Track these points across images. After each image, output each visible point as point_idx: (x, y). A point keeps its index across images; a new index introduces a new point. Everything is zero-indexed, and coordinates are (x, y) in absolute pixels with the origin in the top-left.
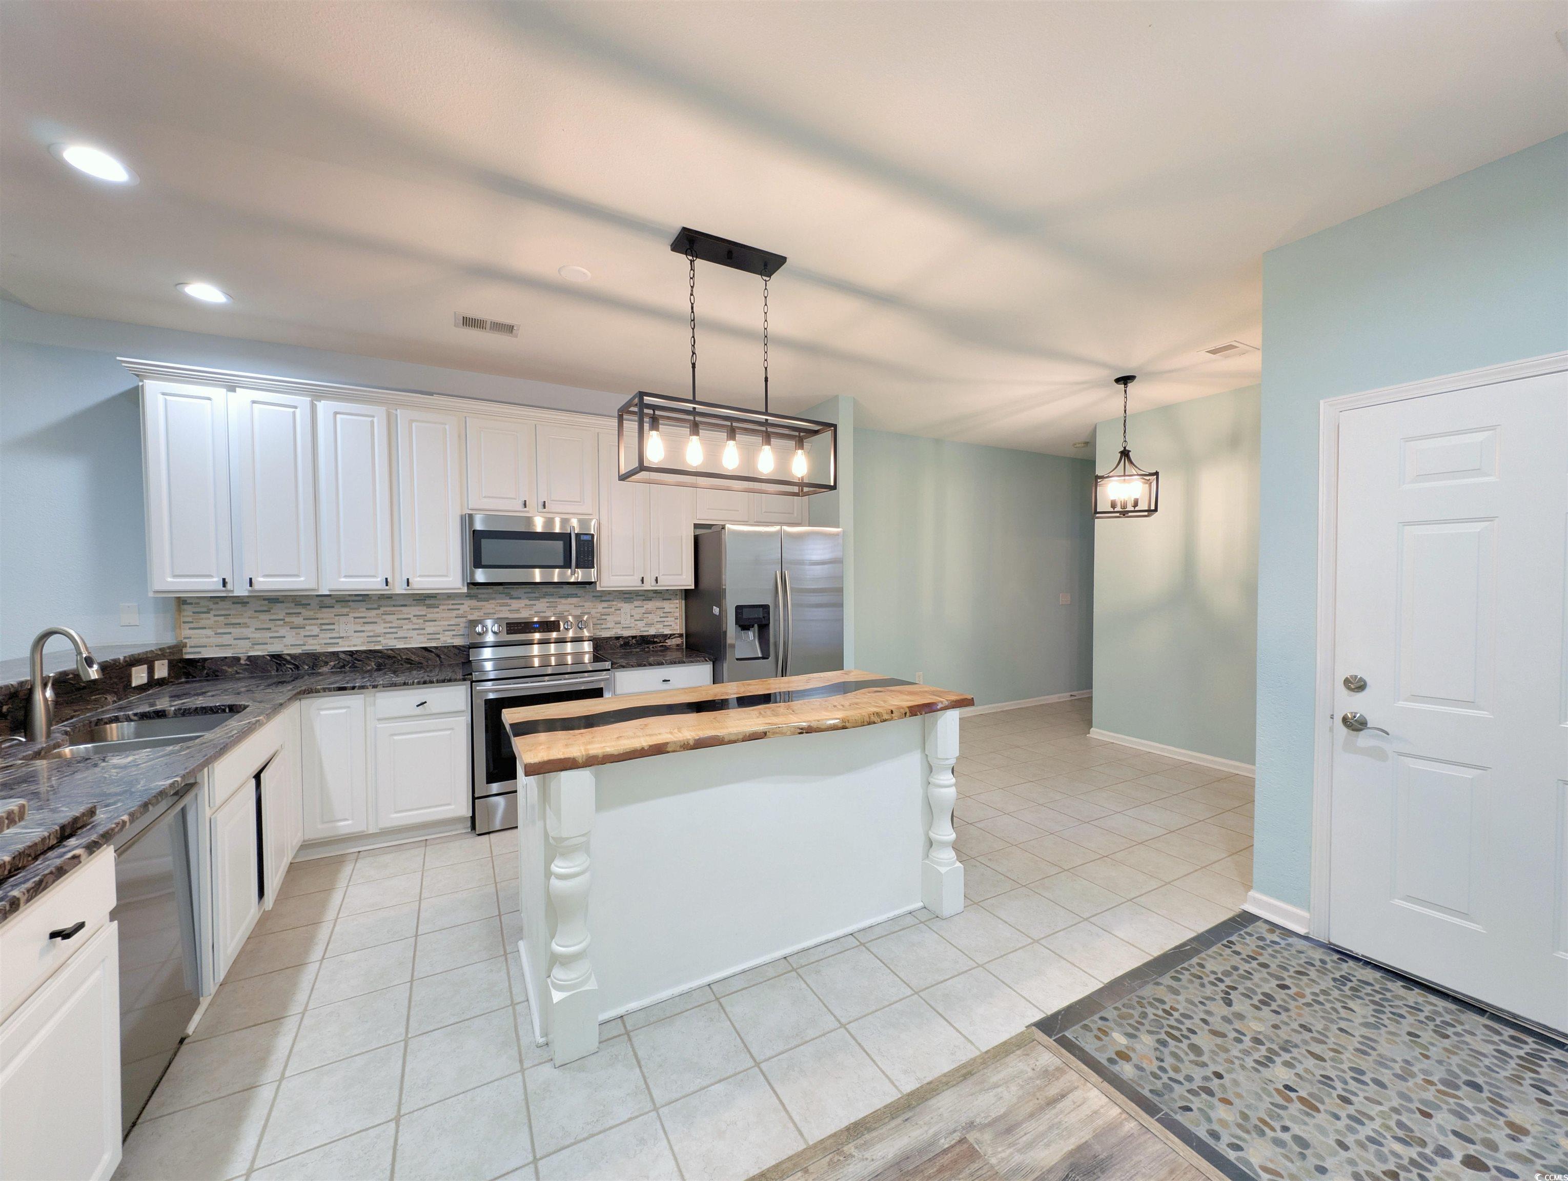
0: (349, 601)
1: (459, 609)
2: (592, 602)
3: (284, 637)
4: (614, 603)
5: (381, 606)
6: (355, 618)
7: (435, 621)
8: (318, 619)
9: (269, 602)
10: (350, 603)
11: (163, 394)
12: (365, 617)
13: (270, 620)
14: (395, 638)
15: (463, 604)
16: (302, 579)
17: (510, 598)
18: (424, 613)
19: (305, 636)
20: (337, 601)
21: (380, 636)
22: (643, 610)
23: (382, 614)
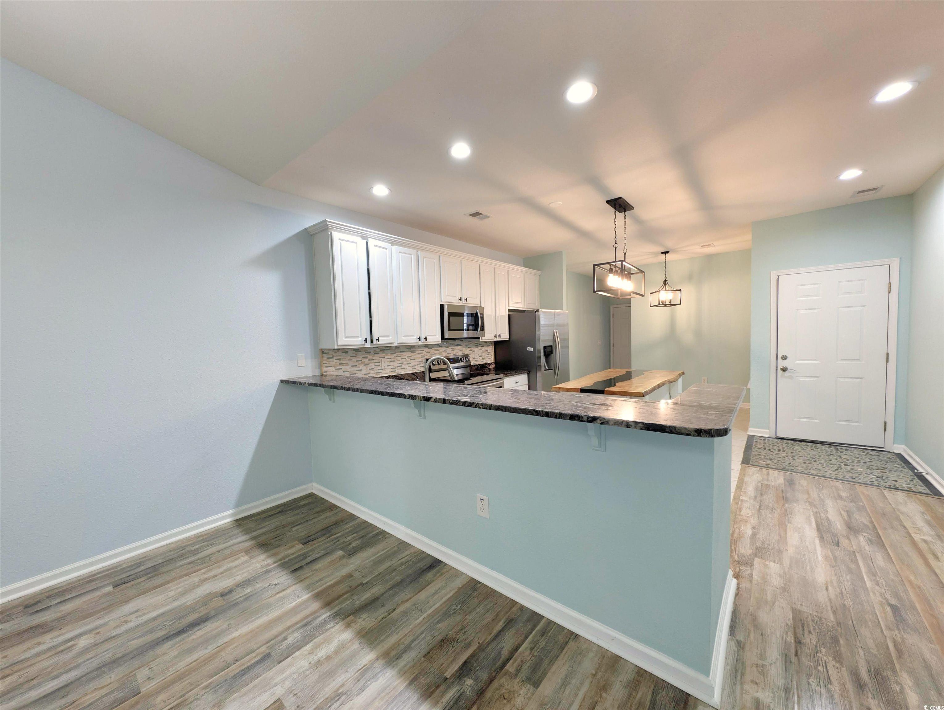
0: (384, 350)
1: (422, 353)
2: (465, 348)
3: (362, 370)
4: (472, 348)
5: (395, 352)
6: (387, 359)
7: (414, 359)
8: (373, 360)
9: (356, 352)
10: (385, 351)
11: (340, 239)
12: (390, 358)
13: (357, 361)
14: (401, 369)
15: (423, 350)
16: (390, 338)
18: (410, 355)
19: (369, 369)
20: (380, 350)
21: (396, 368)
22: (481, 351)
23: (396, 357)
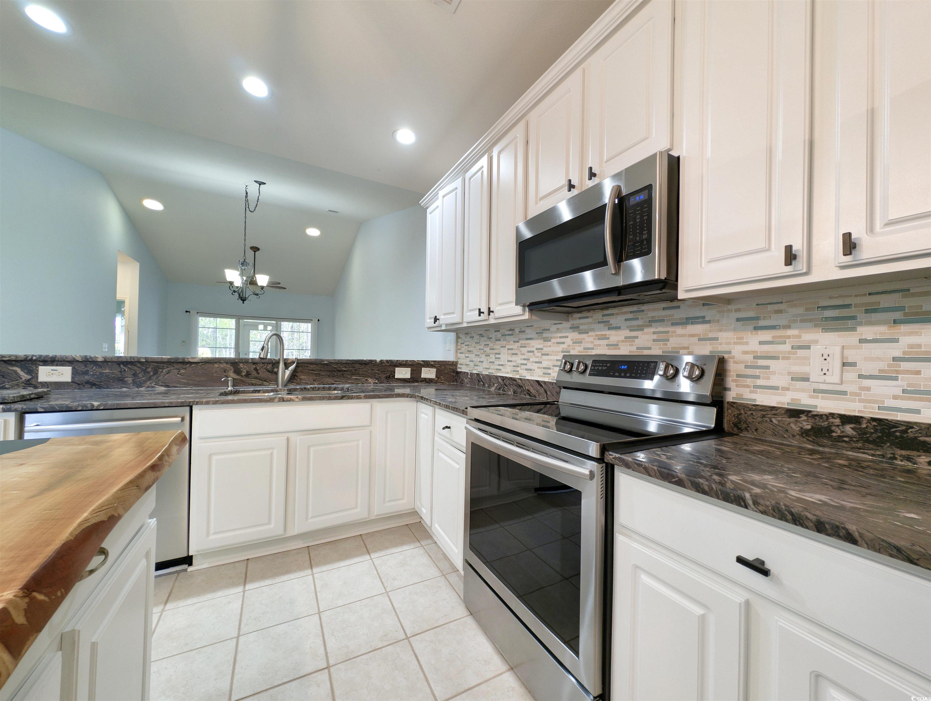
1: (564, 343)
2: (735, 330)
3: (483, 362)
4: (790, 332)
5: (519, 339)
6: (508, 349)
8: (494, 349)
10: (507, 337)
11: (430, 214)
12: (513, 349)
13: (480, 349)
15: (567, 337)
17: (609, 329)
19: (490, 362)
21: (519, 367)
23: (521, 347)
